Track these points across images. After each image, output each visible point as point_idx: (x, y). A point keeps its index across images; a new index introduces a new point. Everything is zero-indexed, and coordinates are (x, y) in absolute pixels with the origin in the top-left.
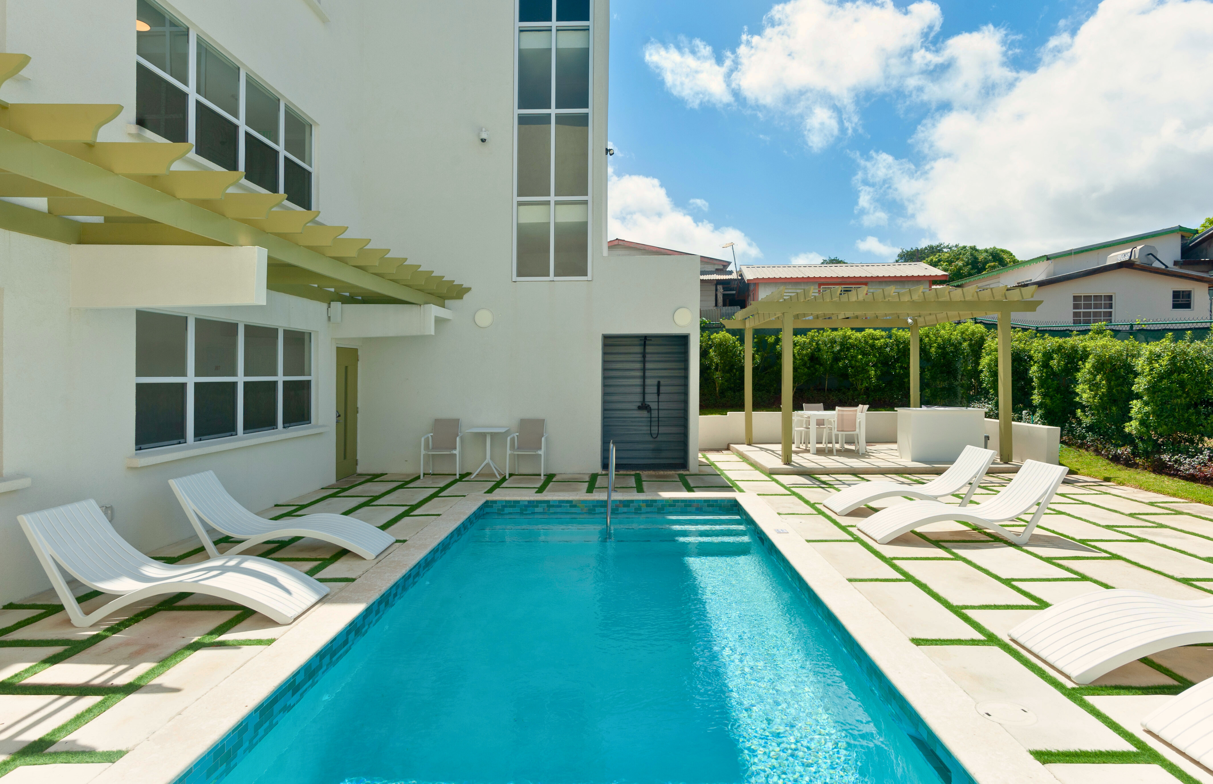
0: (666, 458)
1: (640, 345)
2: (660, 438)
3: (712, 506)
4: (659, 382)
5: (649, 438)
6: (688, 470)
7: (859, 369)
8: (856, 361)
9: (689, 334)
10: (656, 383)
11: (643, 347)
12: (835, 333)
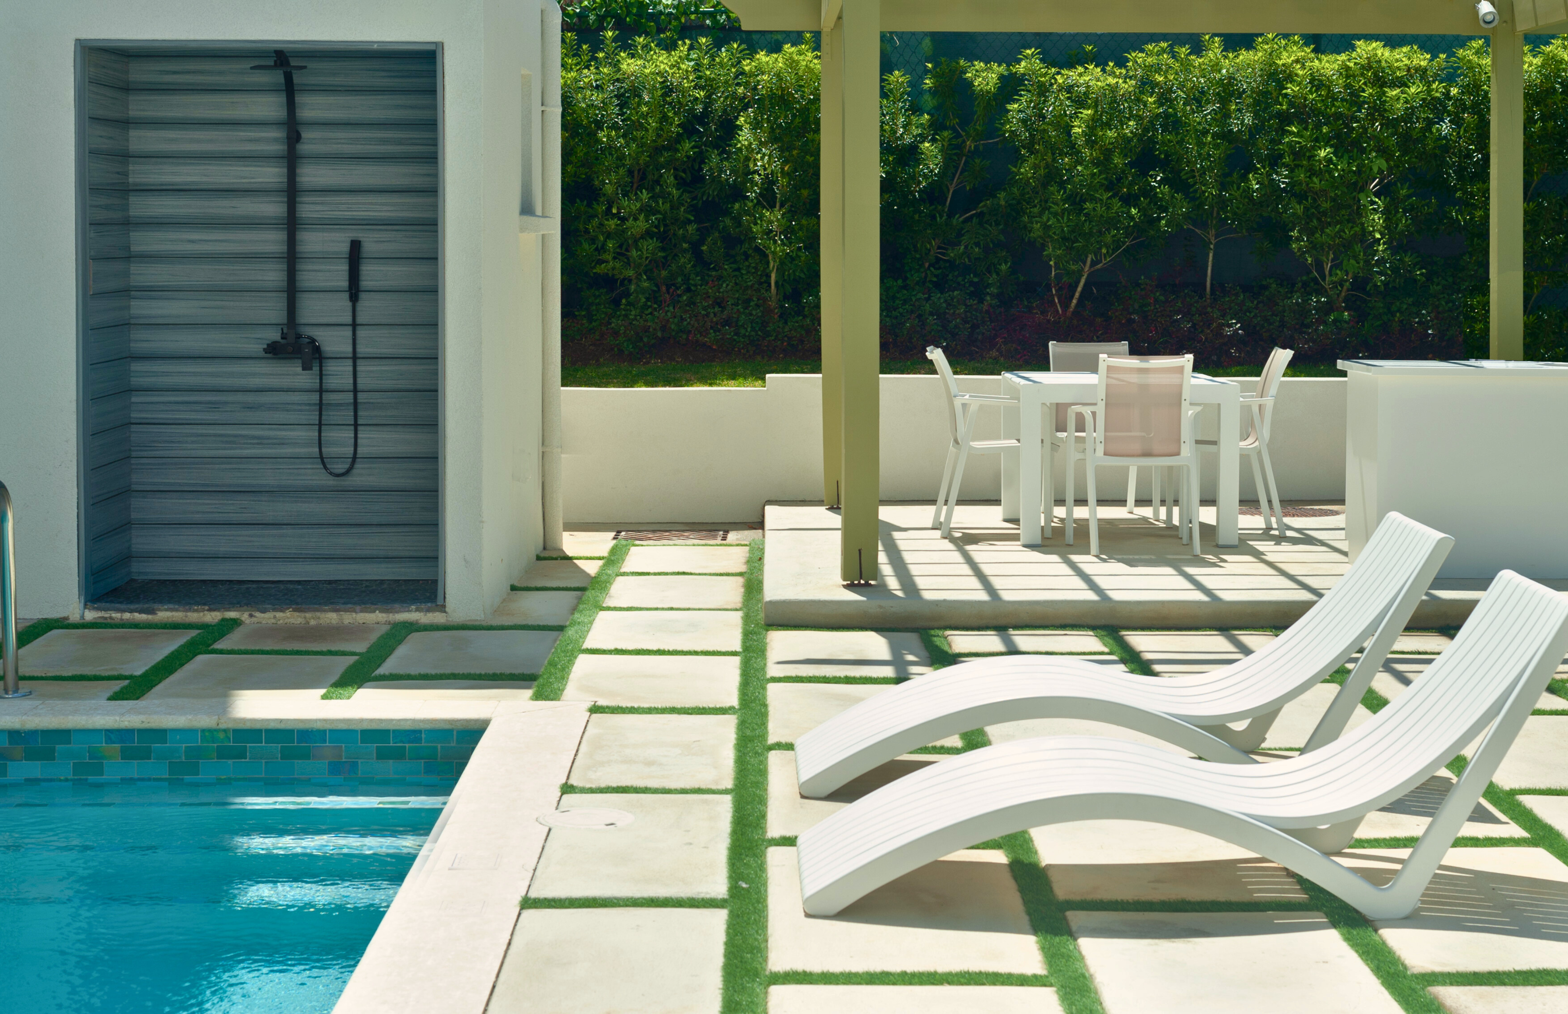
0: (388, 559)
1: (275, 90)
2: (361, 477)
3: (398, 755)
4: (356, 246)
5: (318, 477)
6: (442, 608)
7: (1326, 205)
8: (1312, 172)
9: (440, 45)
10: (345, 248)
11: (282, 99)
12: (1245, 56)
